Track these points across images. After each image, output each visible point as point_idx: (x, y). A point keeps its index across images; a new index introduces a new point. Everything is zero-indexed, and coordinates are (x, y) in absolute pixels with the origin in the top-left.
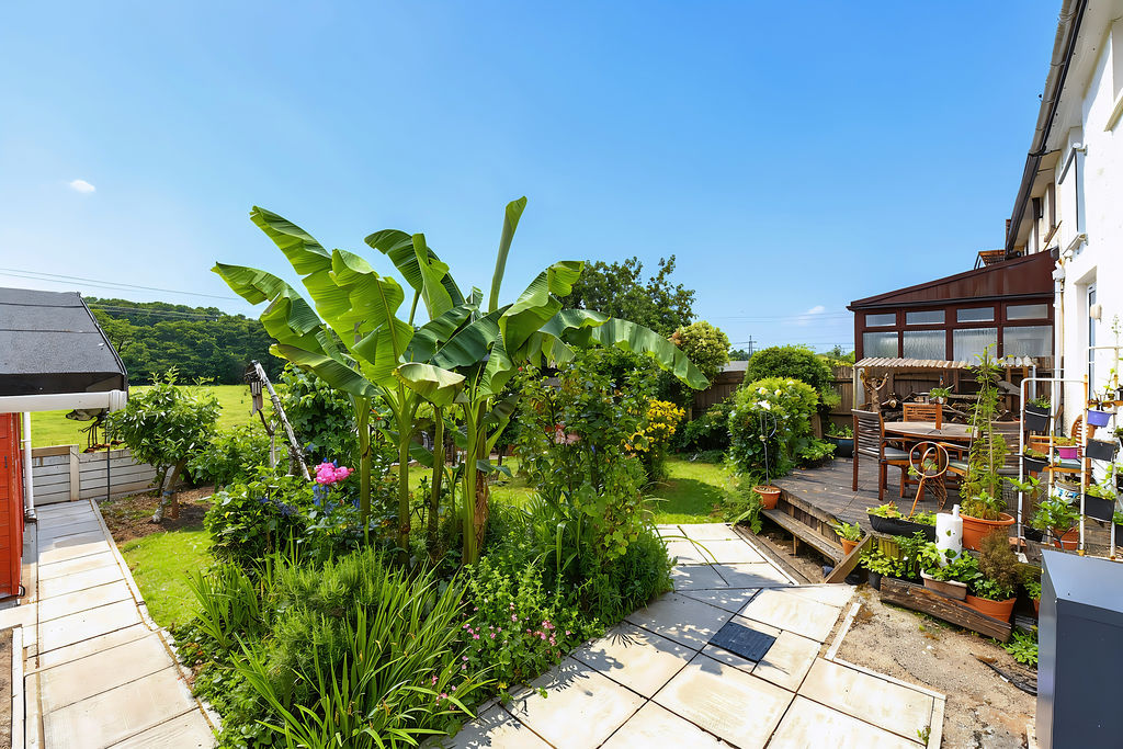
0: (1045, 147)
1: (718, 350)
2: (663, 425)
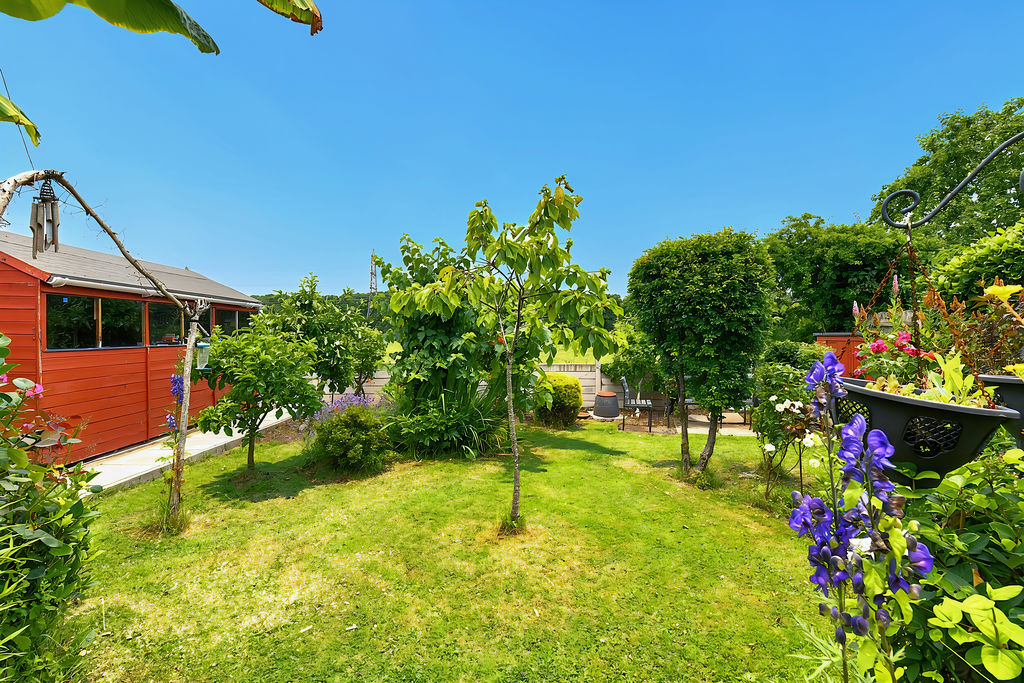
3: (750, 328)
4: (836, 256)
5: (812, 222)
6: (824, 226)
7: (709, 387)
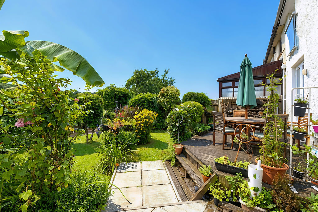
0: (279, 23)
1: (176, 95)
2: (148, 120)
3: (99, 113)
4: (118, 94)
5: (114, 86)
6: (117, 87)
7: (92, 124)
